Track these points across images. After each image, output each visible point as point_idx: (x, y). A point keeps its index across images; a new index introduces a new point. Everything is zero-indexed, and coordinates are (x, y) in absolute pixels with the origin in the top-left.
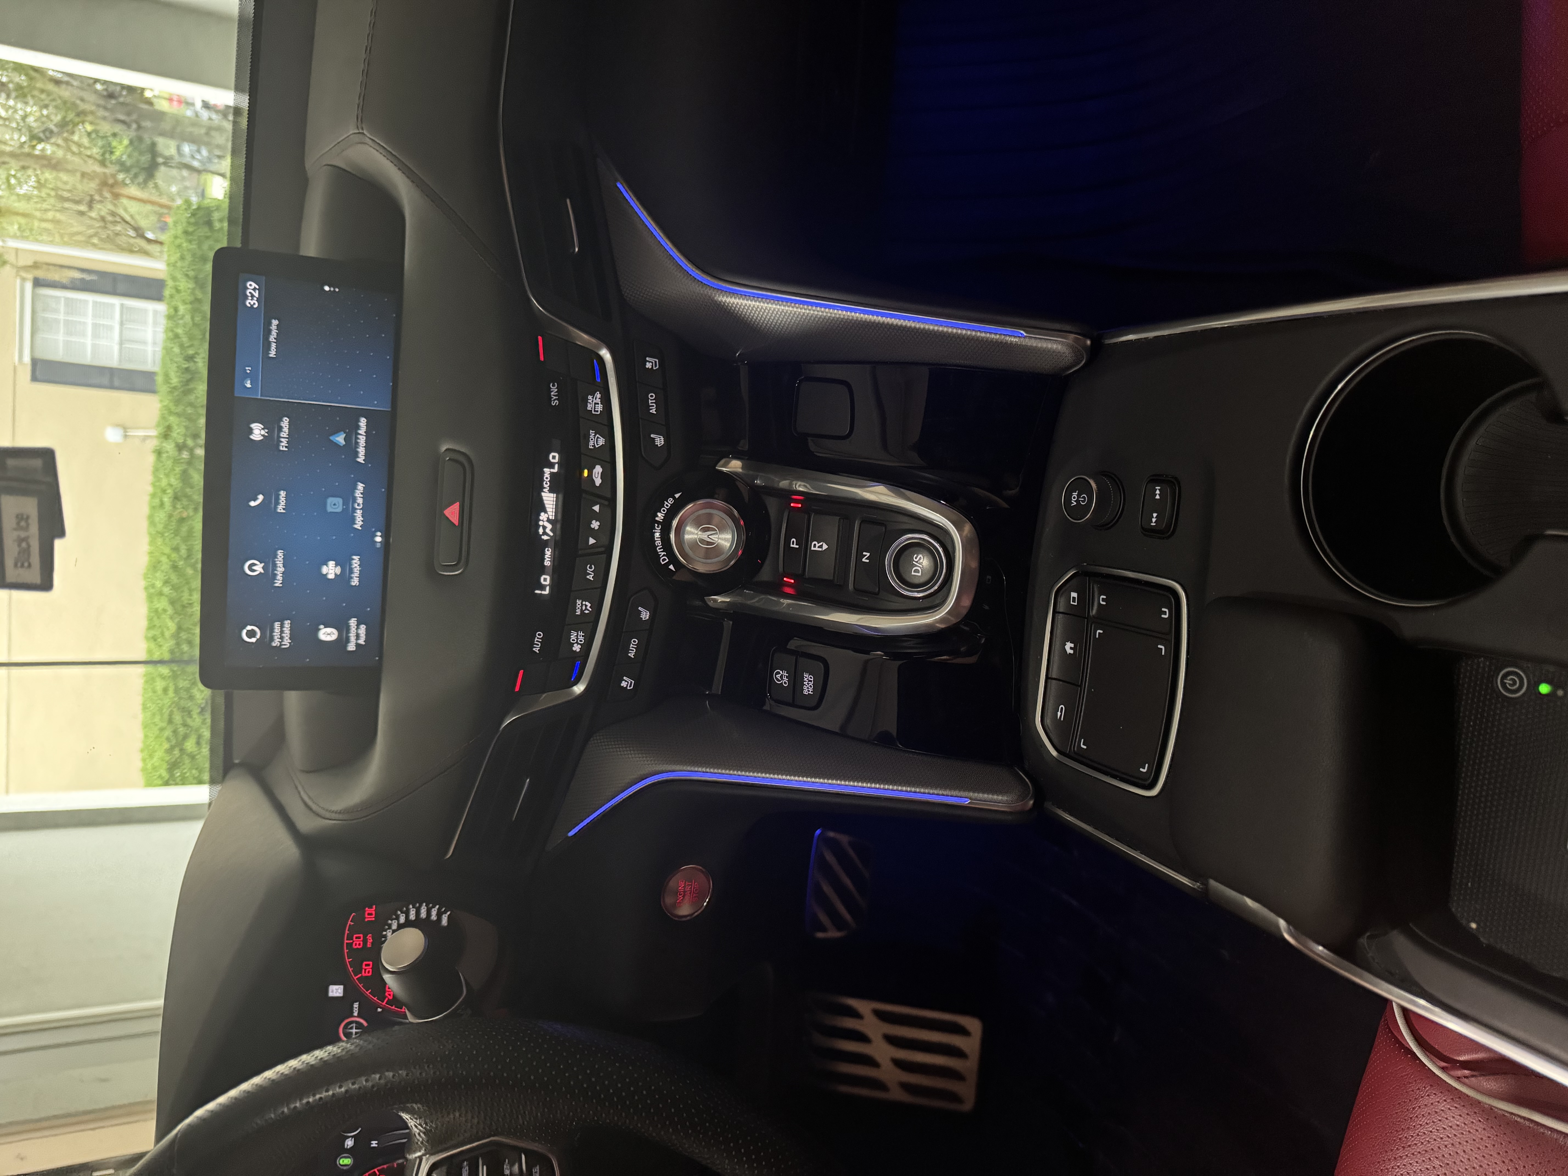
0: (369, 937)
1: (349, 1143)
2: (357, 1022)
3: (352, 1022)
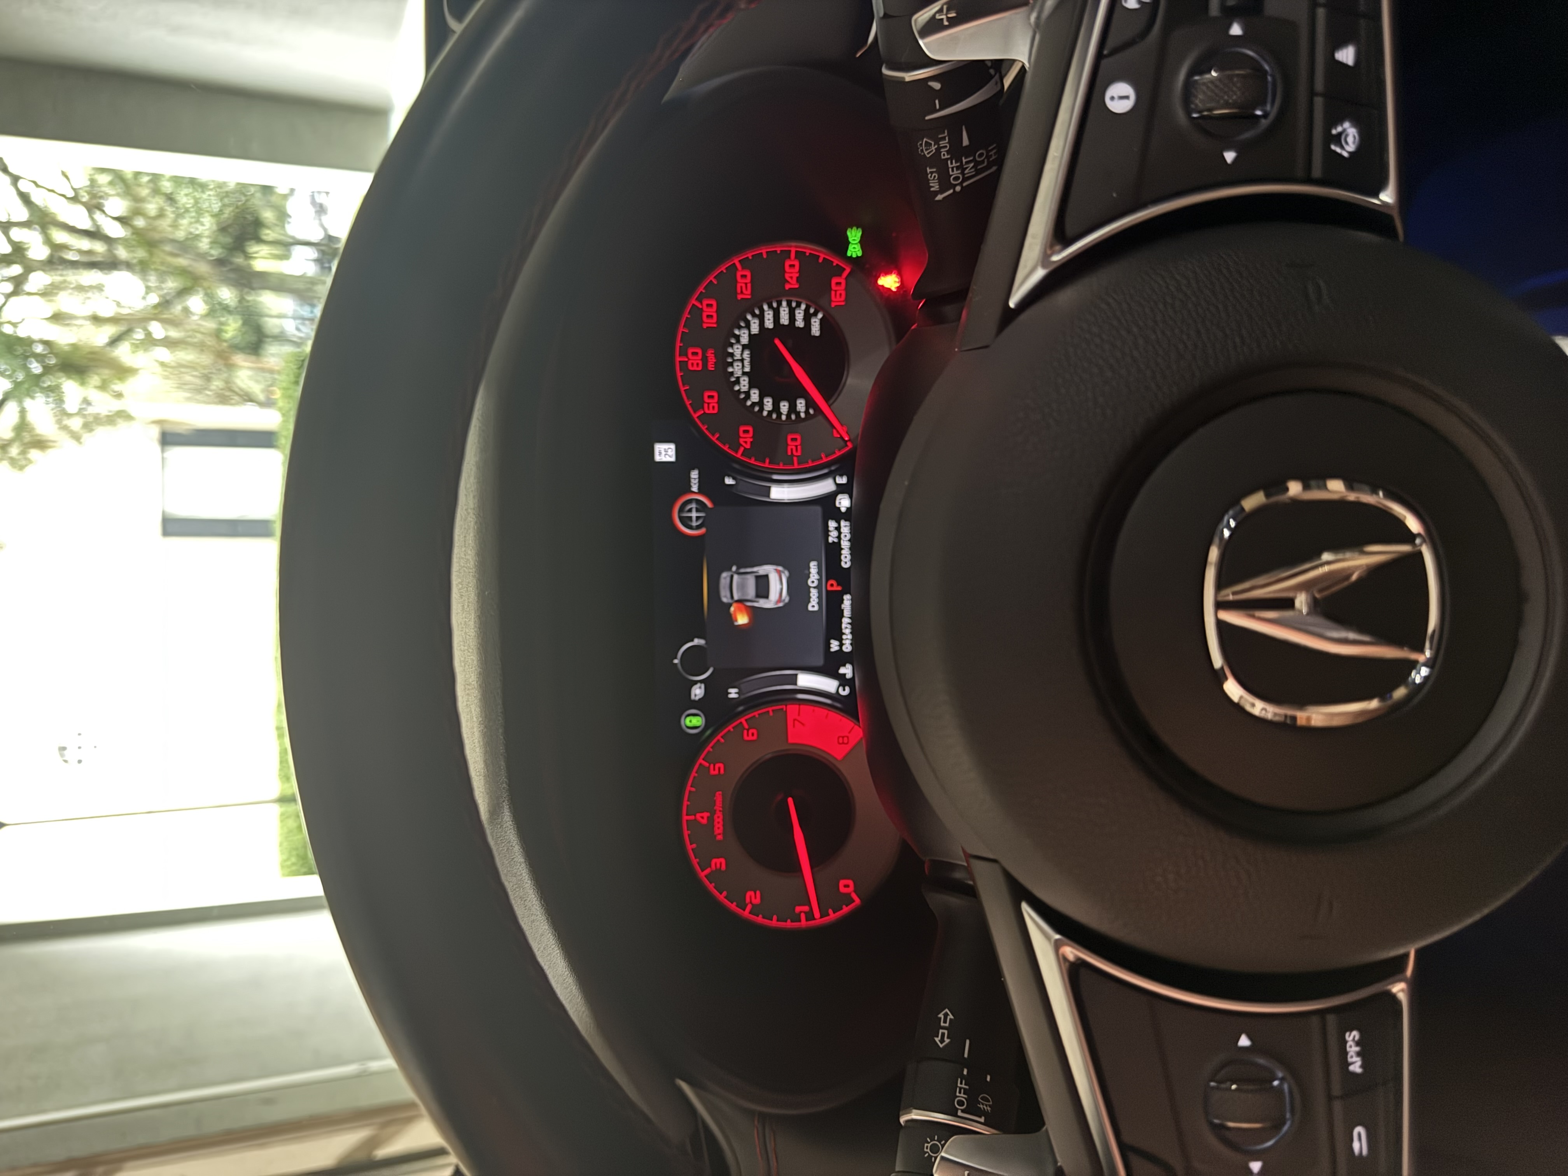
0: (710, 354)
1: (698, 692)
2: (698, 502)
3: (690, 501)
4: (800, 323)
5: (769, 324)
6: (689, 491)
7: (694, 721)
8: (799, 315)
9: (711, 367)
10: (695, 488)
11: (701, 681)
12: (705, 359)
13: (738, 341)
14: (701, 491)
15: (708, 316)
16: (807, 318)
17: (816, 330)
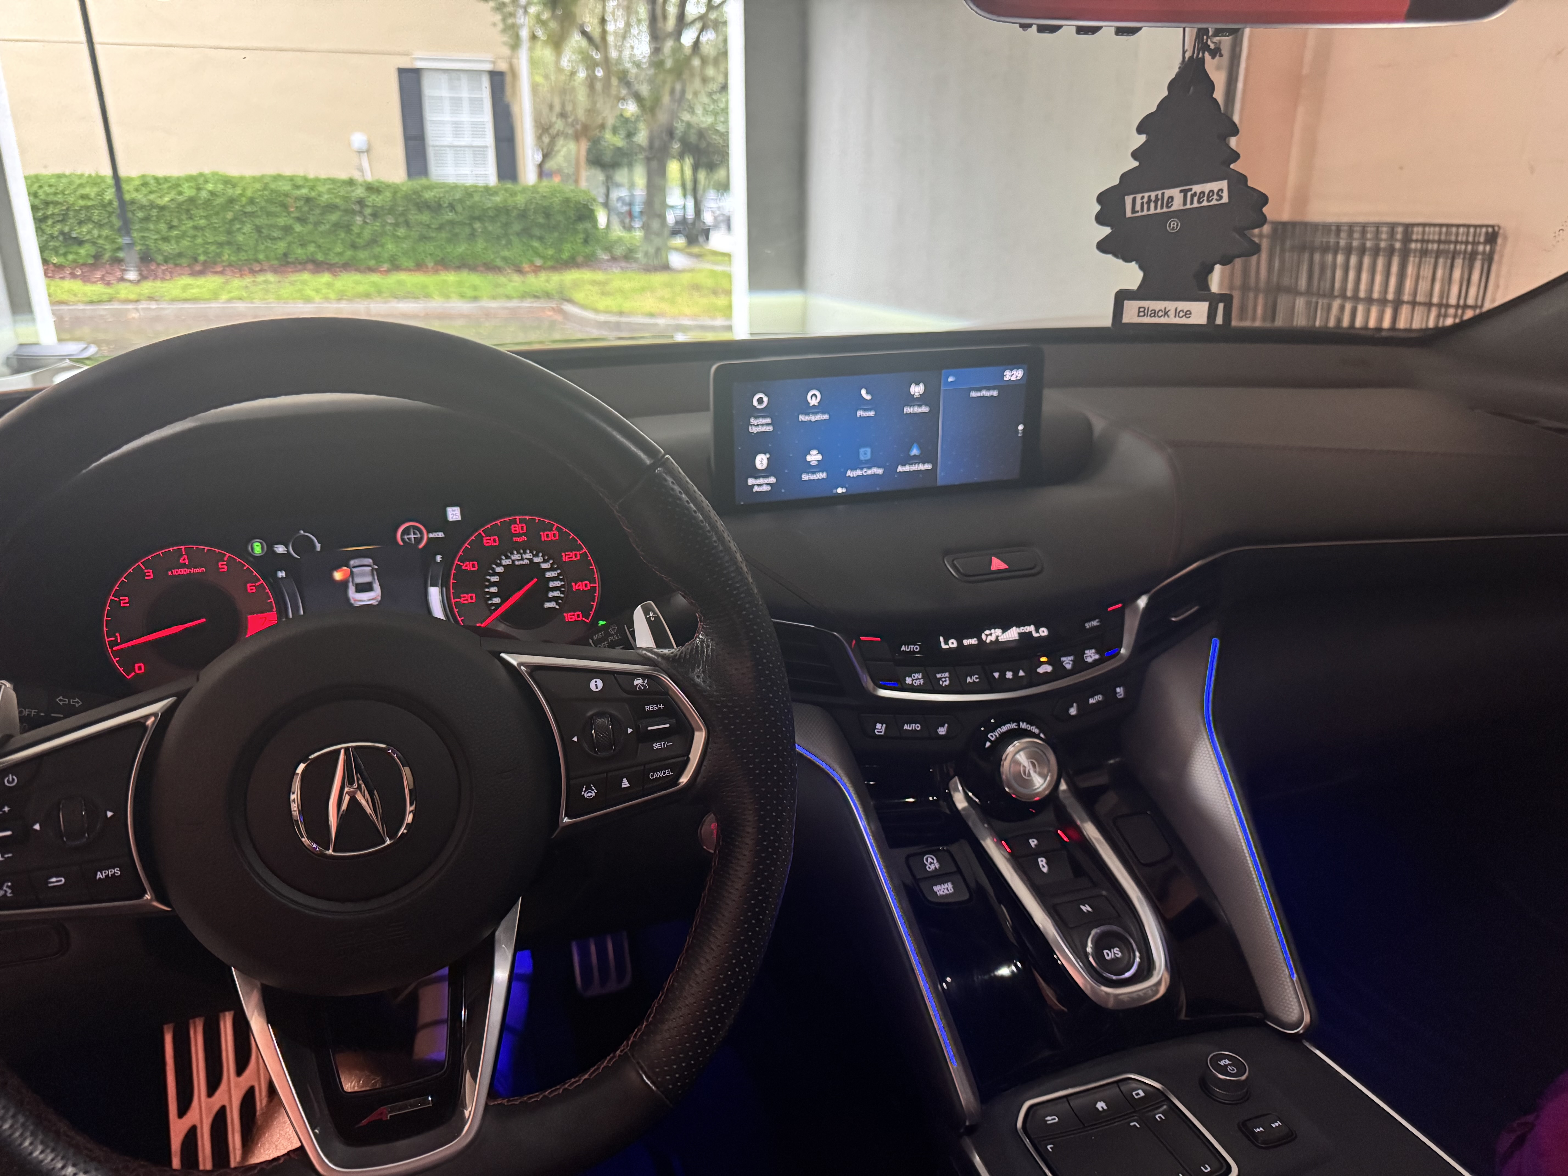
0: (524, 538)
1: (280, 549)
2: (421, 539)
3: (421, 532)
4: (551, 594)
5: (548, 575)
6: (429, 532)
7: (258, 548)
8: (556, 594)
9: (515, 539)
10: (431, 535)
11: (288, 551)
12: (520, 535)
13: (534, 556)
14: (429, 539)
15: (547, 535)
16: (555, 599)
17: (547, 605)
